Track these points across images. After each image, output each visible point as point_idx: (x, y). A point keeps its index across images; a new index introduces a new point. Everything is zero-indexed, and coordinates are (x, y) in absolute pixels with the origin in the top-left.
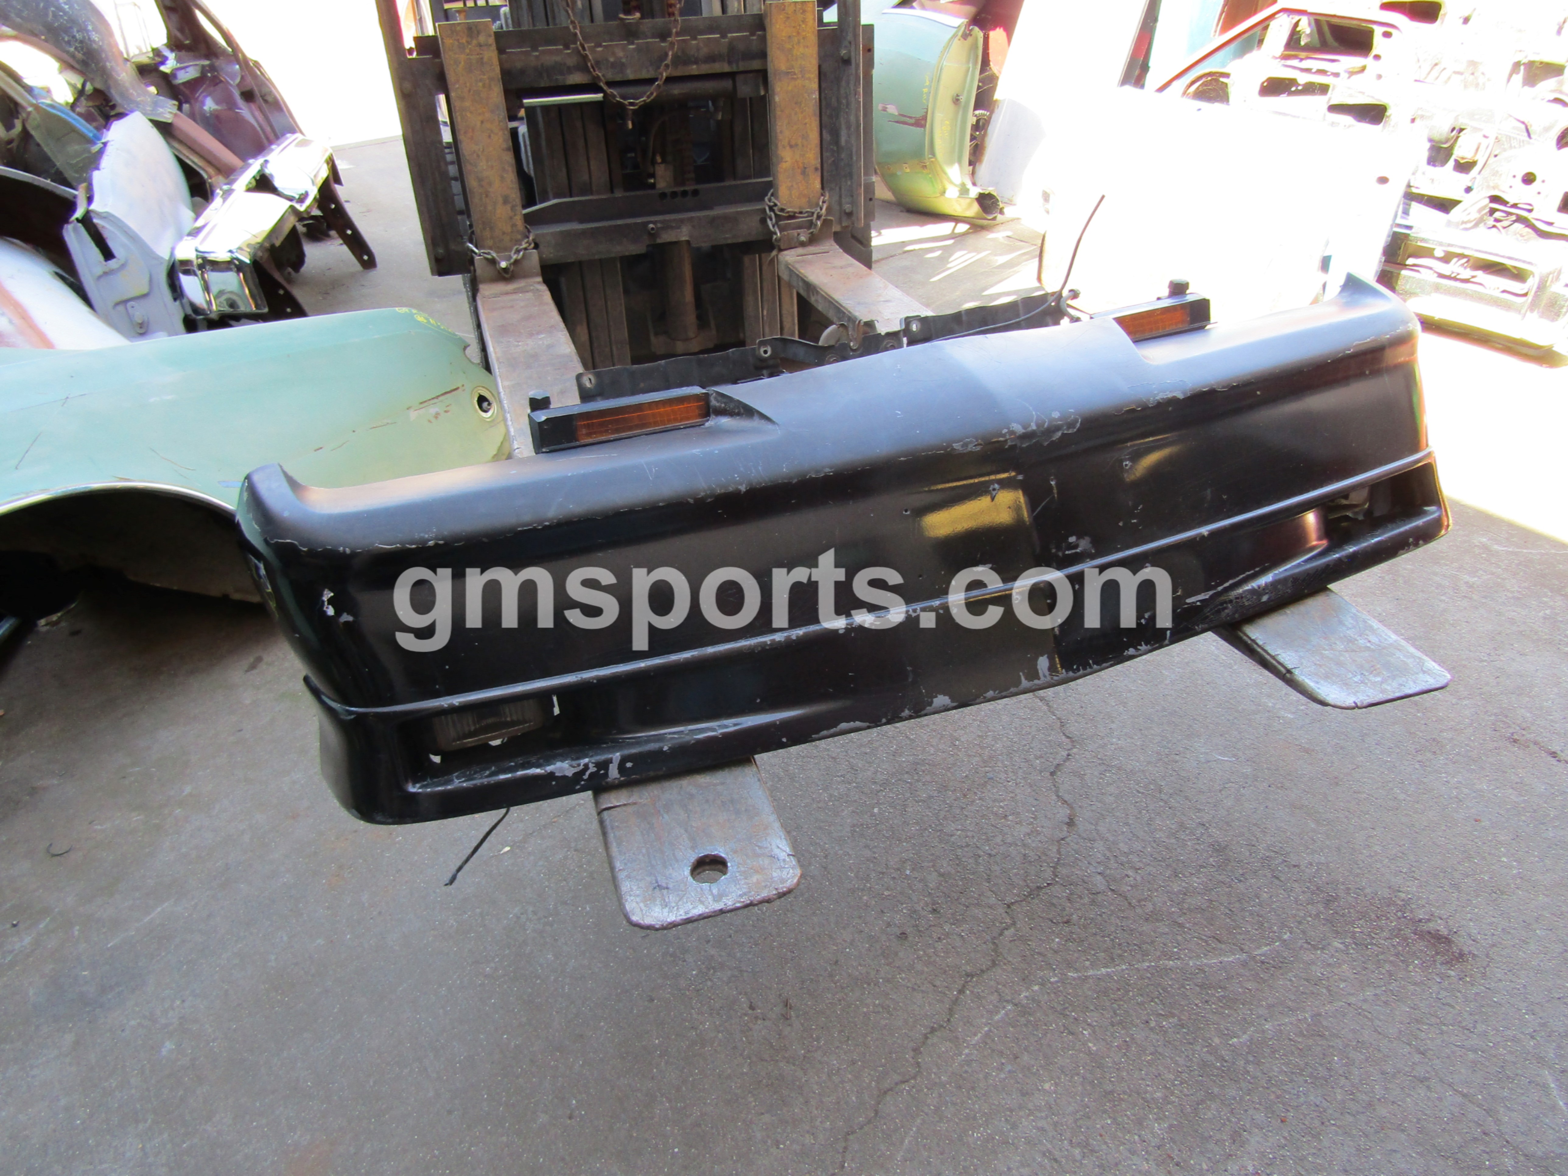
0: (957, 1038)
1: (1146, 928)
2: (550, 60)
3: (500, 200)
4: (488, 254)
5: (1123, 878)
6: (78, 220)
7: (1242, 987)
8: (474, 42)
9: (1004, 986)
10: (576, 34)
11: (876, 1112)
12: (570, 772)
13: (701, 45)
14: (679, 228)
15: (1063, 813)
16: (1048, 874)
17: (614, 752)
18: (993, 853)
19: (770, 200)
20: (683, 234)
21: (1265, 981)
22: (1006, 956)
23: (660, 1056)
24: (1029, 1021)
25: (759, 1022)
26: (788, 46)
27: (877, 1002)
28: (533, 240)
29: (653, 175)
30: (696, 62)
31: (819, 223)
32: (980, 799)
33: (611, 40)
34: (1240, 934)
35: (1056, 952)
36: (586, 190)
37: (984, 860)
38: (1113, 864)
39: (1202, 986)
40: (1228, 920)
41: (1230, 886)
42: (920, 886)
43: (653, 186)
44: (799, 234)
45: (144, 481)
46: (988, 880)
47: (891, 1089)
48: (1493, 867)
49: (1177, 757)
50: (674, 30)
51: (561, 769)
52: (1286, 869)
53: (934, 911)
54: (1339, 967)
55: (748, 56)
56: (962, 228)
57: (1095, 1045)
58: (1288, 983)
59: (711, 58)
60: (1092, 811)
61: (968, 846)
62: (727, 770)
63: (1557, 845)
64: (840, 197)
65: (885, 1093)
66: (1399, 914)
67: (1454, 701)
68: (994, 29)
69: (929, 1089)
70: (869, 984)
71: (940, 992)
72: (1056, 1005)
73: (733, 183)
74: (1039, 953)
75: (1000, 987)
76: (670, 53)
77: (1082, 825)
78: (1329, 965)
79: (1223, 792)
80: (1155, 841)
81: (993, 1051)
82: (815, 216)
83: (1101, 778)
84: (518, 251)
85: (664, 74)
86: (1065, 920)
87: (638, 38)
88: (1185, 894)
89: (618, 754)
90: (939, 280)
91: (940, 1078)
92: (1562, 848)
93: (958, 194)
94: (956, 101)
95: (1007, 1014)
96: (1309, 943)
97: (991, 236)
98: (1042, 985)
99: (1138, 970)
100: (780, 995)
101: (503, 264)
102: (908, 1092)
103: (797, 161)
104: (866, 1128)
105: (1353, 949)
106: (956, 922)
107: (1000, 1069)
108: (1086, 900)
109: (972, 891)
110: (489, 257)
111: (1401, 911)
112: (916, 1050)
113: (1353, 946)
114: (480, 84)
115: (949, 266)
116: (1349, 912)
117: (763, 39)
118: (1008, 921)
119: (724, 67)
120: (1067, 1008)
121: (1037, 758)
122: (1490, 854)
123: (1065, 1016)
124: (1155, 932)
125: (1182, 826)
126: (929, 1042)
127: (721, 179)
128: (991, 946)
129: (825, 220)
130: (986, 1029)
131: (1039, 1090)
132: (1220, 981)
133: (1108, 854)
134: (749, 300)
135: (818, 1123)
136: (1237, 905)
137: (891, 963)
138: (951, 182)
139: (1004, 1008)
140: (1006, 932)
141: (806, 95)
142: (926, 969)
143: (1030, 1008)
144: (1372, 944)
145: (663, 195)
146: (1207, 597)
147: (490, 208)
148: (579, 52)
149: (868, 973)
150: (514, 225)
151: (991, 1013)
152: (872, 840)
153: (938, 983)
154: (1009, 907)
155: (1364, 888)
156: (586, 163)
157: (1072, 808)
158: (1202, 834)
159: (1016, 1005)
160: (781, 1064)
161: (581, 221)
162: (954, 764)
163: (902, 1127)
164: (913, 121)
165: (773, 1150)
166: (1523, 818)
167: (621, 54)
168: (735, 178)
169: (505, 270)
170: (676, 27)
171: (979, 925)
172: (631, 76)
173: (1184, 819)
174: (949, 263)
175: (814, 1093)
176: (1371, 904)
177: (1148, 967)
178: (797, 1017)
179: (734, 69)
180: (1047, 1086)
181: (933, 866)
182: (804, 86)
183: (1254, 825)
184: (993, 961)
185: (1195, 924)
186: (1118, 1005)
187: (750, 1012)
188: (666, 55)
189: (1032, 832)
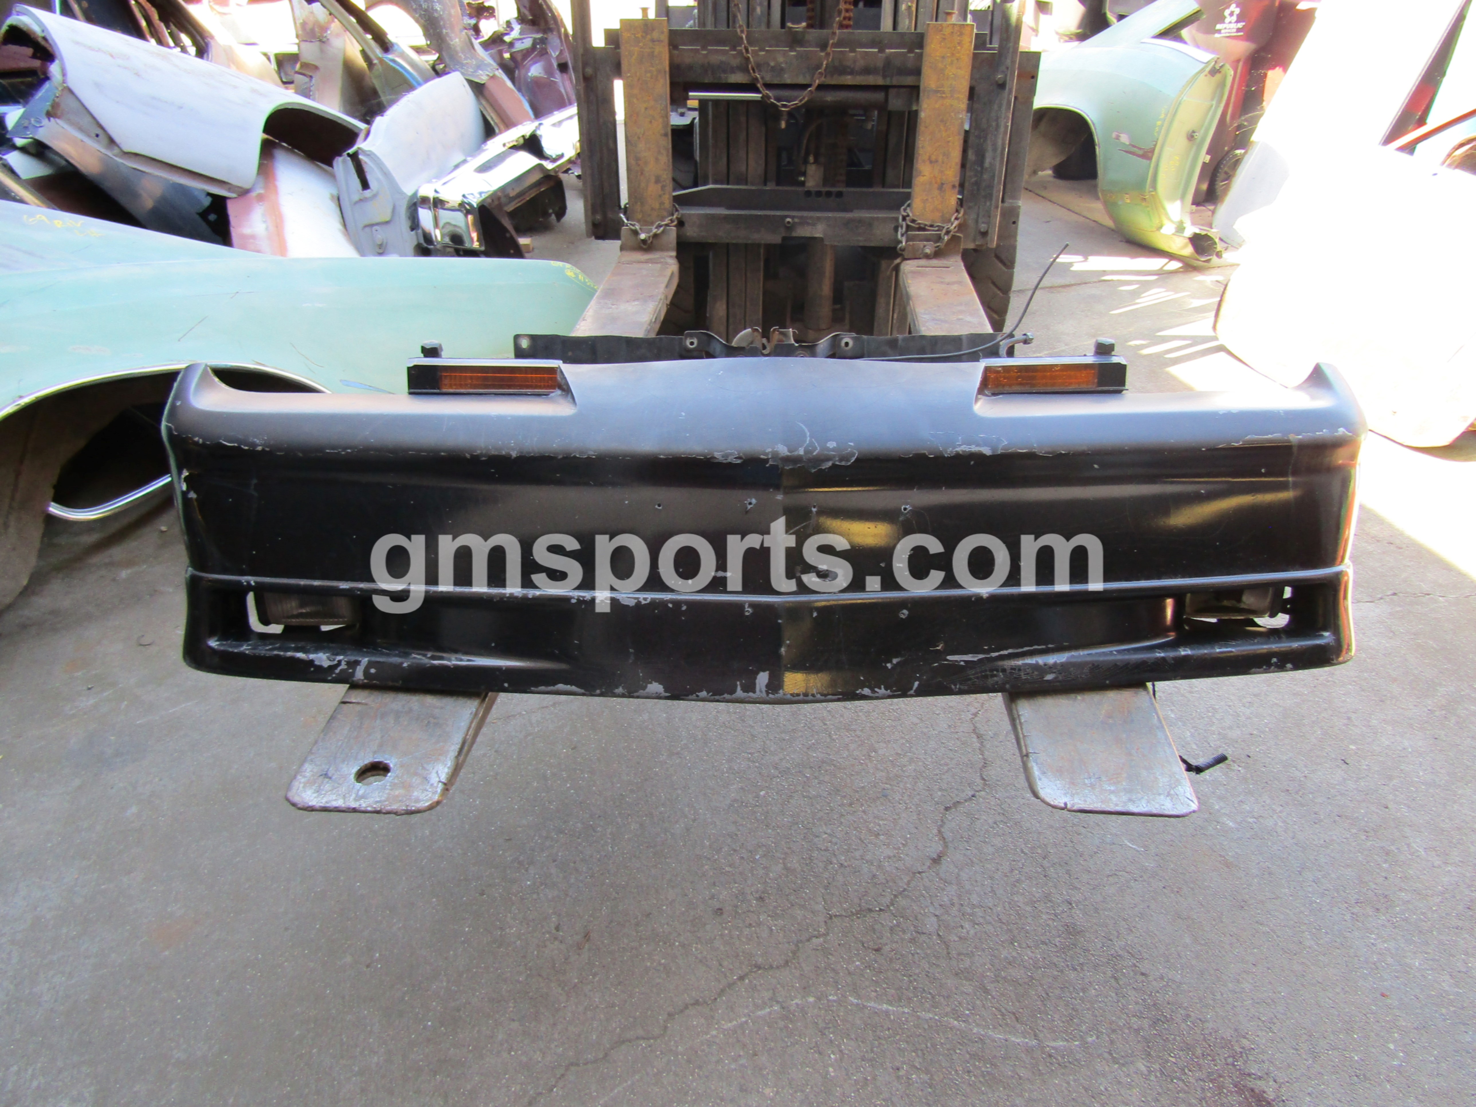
0: (713, 1017)
1: (950, 982)
2: (715, 59)
3: (653, 179)
4: (633, 225)
5: (957, 927)
6: (349, 155)
7: (1012, 1071)
8: (649, 37)
9: (783, 987)
10: (742, 38)
11: (606, 1055)
12: (326, 664)
13: (859, 56)
14: (814, 225)
15: (935, 847)
16: (886, 900)
17: (364, 656)
18: (846, 864)
19: (905, 210)
20: (818, 231)
21: (1041, 1074)
22: (801, 960)
23: (463, 942)
24: (786, 1027)
25: (556, 943)
26: (940, 65)
27: (663, 961)
28: (677, 218)
29: (804, 174)
30: (852, 72)
31: (946, 238)
32: (864, 812)
33: (778, 46)
34: (1043, 1020)
35: (849, 973)
36: (743, 179)
37: (833, 868)
38: (954, 911)
39: (974, 1056)
40: (1039, 1003)
41: (1062, 971)
42: (761, 872)
43: (803, 184)
44: (925, 246)
45: (276, 369)
46: (826, 888)
47: (630, 1041)
48: (1373, 1050)
49: (1083, 830)
50: (831, 42)
51: (320, 659)
52: (1132, 974)
53: (761, 899)
54: (1129, 1089)
55: (903, 71)
56: (1175, 265)
57: (835, 1070)
58: (1065, 1085)
59: (867, 71)
60: (965, 855)
61: (826, 850)
62: (455, 698)
63: (1468, 1052)
64: (978, 215)
65: (623, 1042)
66: (1230, 1060)
67: (1437, 863)
68: (1273, 68)
69: (662, 1053)
70: (665, 943)
71: (722, 972)
72: (820, 1021)
73: (882, 190)
74: (833, 970)
75: (778, 986)
76: (825, 63)
77: (947, 866)
78: (1119, 1083)
79: (1110, 879)
80: (1010, 903)
81: (738, 1041)
82: (944, 231)
83: (993, 827)
84: (659, 226)
85: (817, 81)
86: (876, 947)
87: (802, 46)
88: (1010, 963)
89: (366, 659)
90: (1120, 315)
91: (677, 1047)
92: (1472, 1058)
93: (1173, 231)
94: (1191, 137)
95: (770, 1013)
96: (1111, 1054)
97: (1199, 277)
98: (819, 999)
99: (919, 1017)
100: (586, 926)
101: (643, 236)
102: (643, 1049)
103: (935, 177)
104: (589, 1066)
105: (1156, 1077)
106: (774, 916)
107: (735, 1060)
108: (907, 936)
109: (806, 893)
110: (633, 228)
111: (1234, 1057)
112: (670, 1015)
113: (1158, 1074)
114: (649, 75)
115: (1138, 301)
116: (1174, 1039)
117: (920, 57)
118: (822, 930)
119: (878, 80)
120: (829, 1028)
121: (940, 789)
122: (1377, 1035)
123: (823, 1034)
124: (957, 988)
125: (1047, 897)
126: (687, 1012)
127: (870, 185)
128: (793, 947)
129: (953, 237)
130: (744, 1019)
131: (758, 1092)
132: (995, 1057)
133: (956, 900)
134: (881, 301)
135: (553, 1046)
136: (1057, 992)
137: (695, 932)
138: (1169, 219)
139: (771, 1006)
140: (814, 940)
141: (952, 114)
142: (722, 947)
143: (794, 1015)
144: (1180, 1079)
145: (808, 193)
146: (975, 659)
147: (643, 185)
148: (742, 53)
149: (670, 933)
150: (662, 203)
151: (757, 1007)
152: (743, 818)
153: (725, 963)
154: (831, 918)
155: (1206, 1021)
156: (745, 156)
157: (946, 846)
158: (1063, 912)
159: (783, 1008)
160: (553, 985)
161: (729, 208)
162: (858, 773)
163: (620, 1076)
164: (1141, 152)
165: (505, 1055)
166: (1444, 1011)
167: (781, 59)
168: (883, 187)
169: (644, 241)
170: (833, 39)
171: (793, 925)
172: (789, 81)
173: (1053, 891)
174: (1139, 298)
175: (565, 1019)
176: (1205, 1040)
177: (931, 1019)
178: (589, 950)
179: (888, 82)
180: (767, 1091)
181: (784, 859)
182: (952, 106)
183: (1124, 920)
184: (787, 963)
185: (1003, 995)
186: (880, 1044)
187: (554, 931)
188: (822, 64)
189: (895, 856)
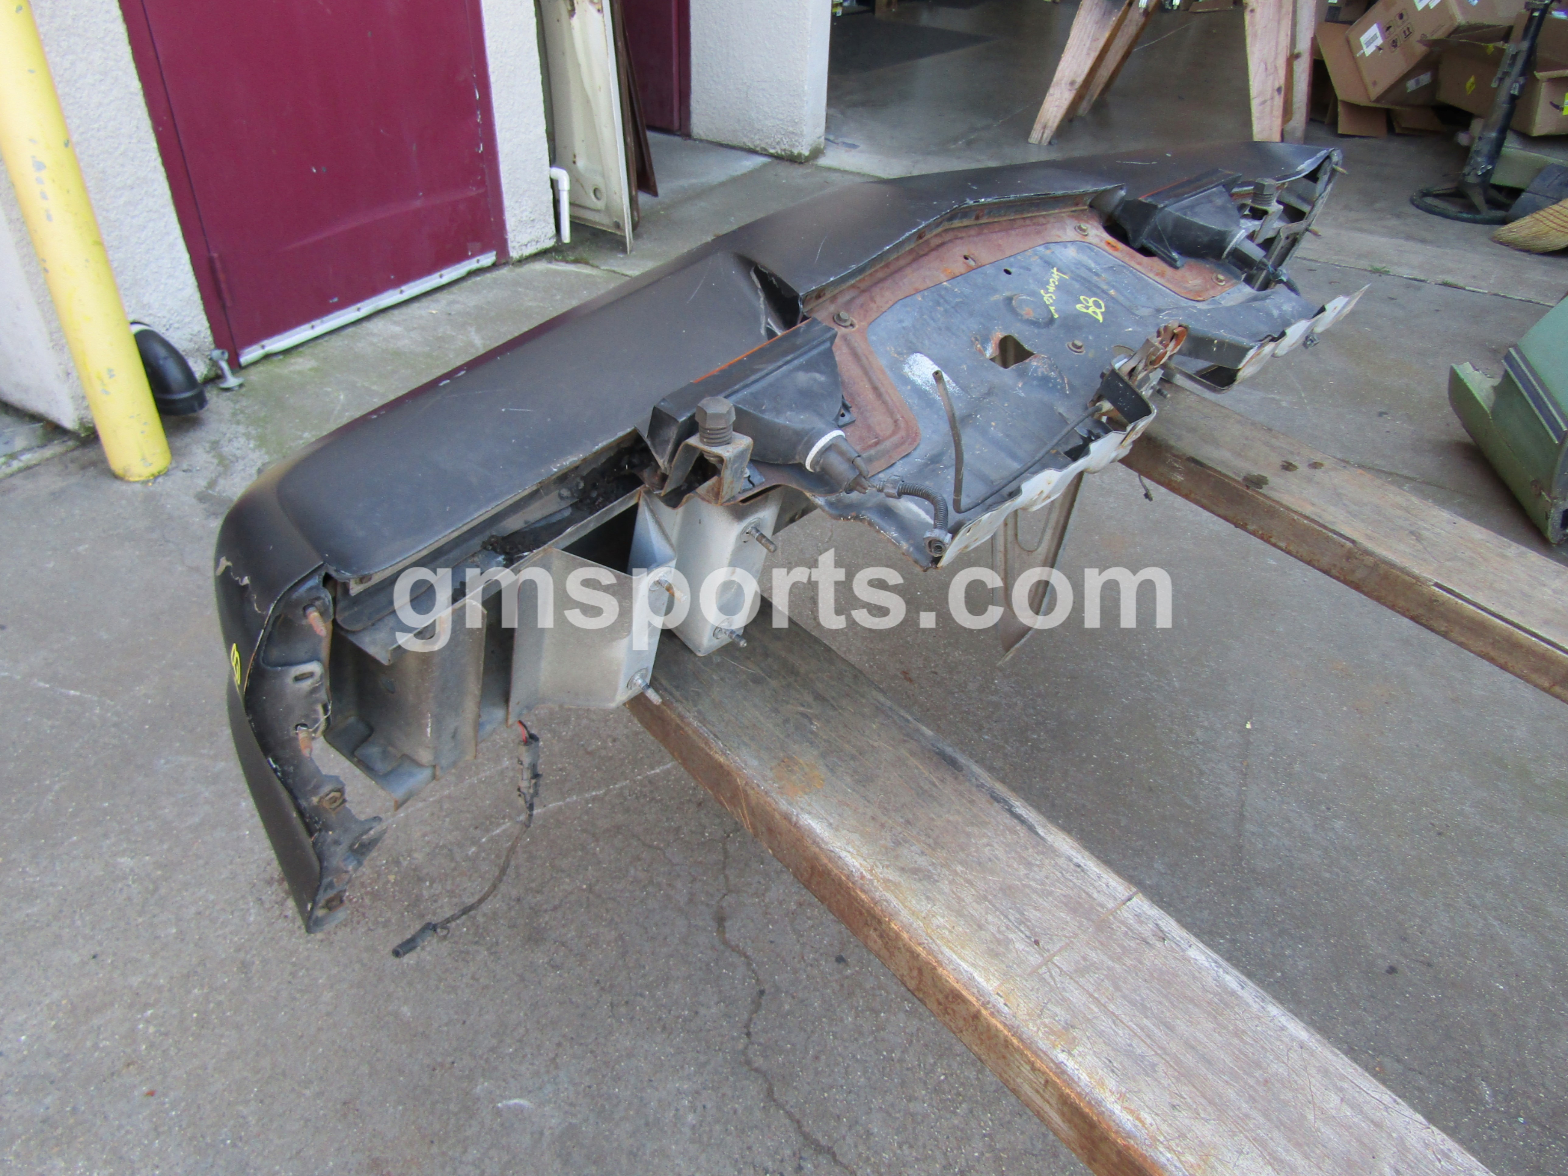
38: (663, 880)
39: (565, 782)
40: (534, 851)
41: (527, 892)
54: (424, 833)
58: (480, 804)
60: (698, 944)
77: (706, 922)
78: (434, 831)
79: (522, 1030)
80: (616, 923)
83: (695, 1006)
86: (703, 805)
105: (403, 856)
108: (685, 828)
113: (401, 860)
116: (394, 896)
124: (612, 816)
157: (724, 941)
158: (556, 952)
160: (888, 647)
177: (616, 783)
178: (897, 675)
186: (641, 748)
187: (934, 669)
189: (763, 895)
